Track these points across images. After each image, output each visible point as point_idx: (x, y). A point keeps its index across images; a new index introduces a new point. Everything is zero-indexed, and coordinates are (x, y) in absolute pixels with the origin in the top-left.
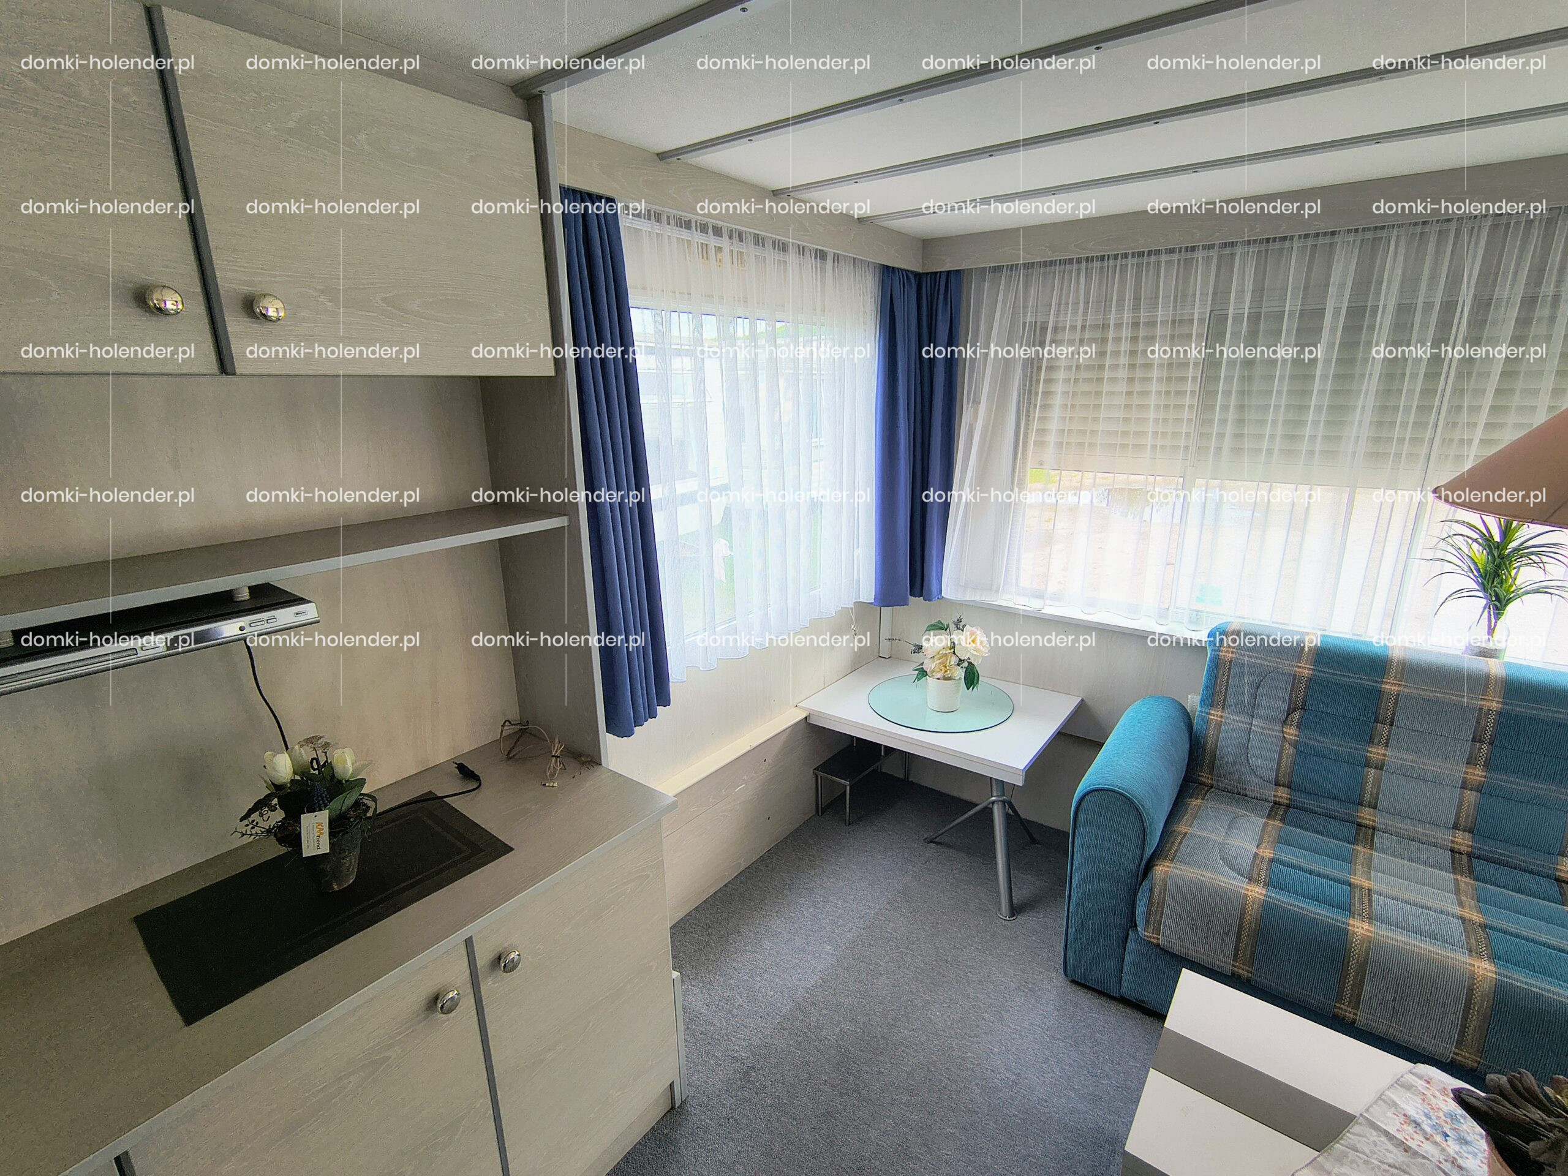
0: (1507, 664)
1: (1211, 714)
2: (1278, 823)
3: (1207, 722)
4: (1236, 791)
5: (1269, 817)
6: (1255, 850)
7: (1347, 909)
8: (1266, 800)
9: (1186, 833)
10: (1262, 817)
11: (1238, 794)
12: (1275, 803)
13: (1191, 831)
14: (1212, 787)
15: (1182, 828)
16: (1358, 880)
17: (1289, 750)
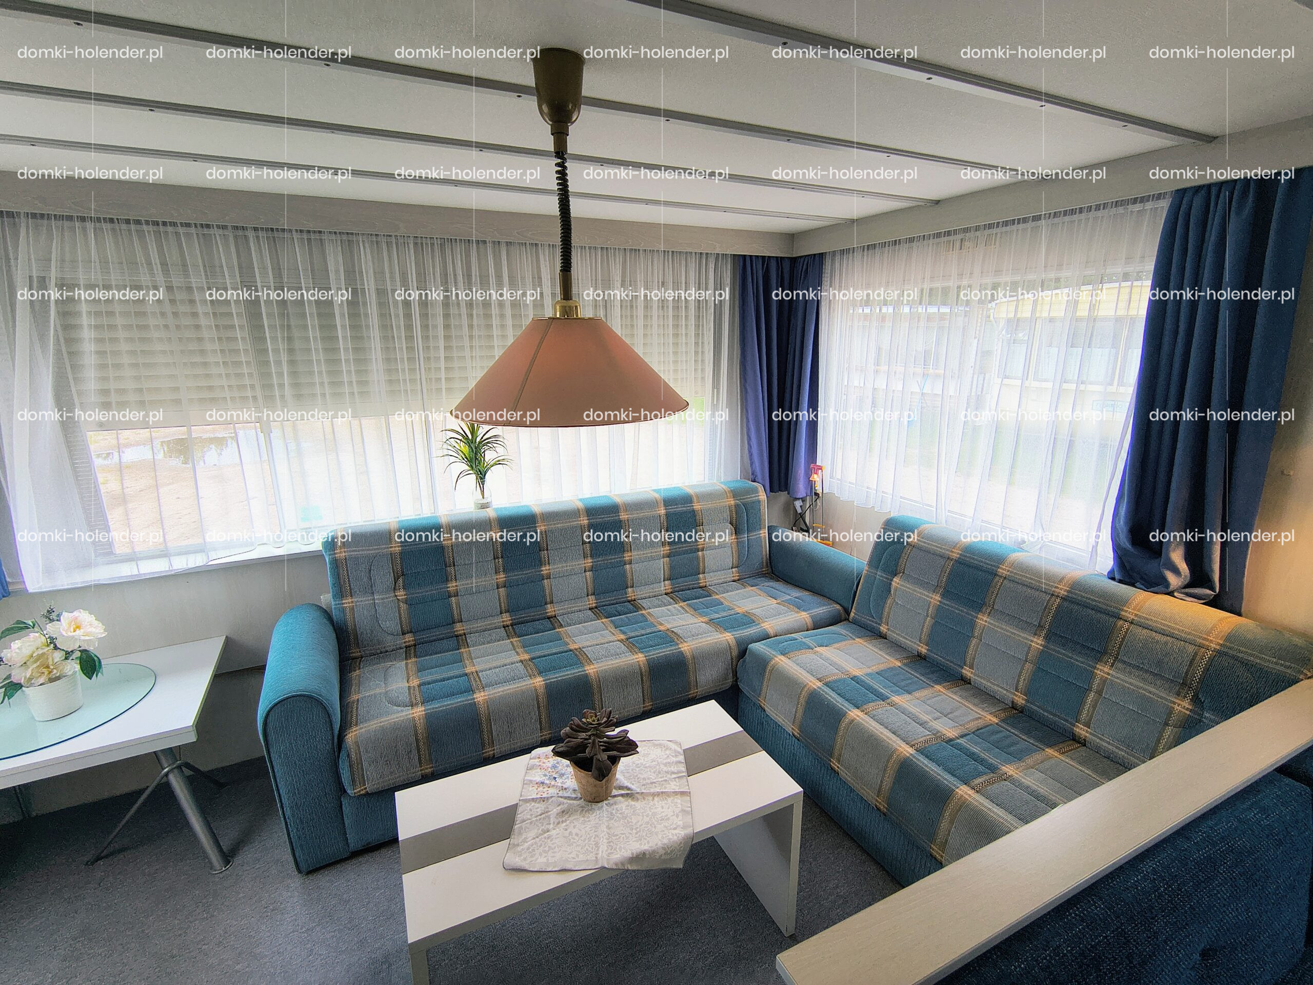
0: (496, 510)
1: (344, 603)
2: (413, 660)
3: (344, 609)
4: (379, 651)
5: (406, 659)
6: (407, 685)
7: (470, 690)
8: (401, 648)
9: (358, 700)
10: (402, 660)
11: (381, 653)
12: (406, 647)
13: (361, 696)
14: (362, 657)
15: (354, 697)
16: (468, 670)
17: (403, 606)
